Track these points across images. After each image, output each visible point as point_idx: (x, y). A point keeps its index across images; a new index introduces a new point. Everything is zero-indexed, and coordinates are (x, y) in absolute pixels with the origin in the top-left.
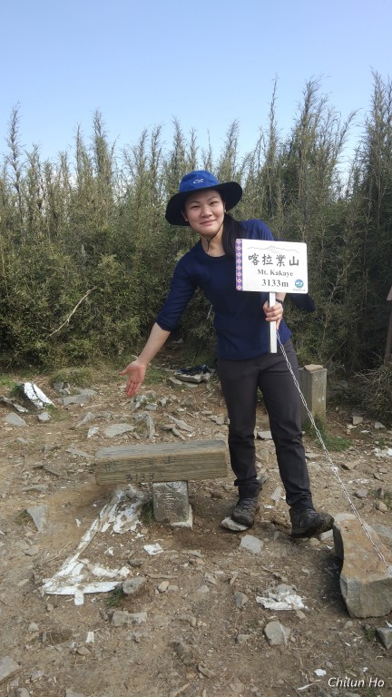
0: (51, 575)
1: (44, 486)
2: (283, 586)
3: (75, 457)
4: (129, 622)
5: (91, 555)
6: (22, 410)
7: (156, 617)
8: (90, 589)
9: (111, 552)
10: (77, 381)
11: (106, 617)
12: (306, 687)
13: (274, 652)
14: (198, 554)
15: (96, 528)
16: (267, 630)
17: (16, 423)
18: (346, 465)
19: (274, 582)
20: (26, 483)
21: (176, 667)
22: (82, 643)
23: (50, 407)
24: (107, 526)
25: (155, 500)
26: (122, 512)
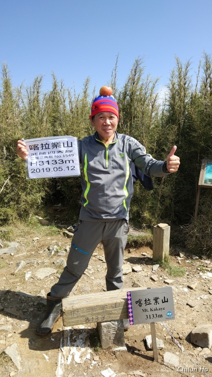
1: (10, 326)
10: (6, 237)
24: (70, 358)
25: (103, 334)
26: (75, 343)
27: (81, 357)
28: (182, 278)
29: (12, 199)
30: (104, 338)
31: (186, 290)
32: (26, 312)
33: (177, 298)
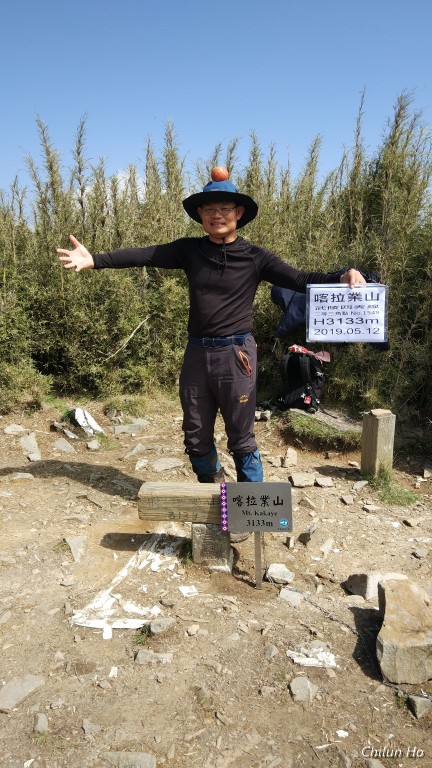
0: (82, 606)
1: (86, 517)
2: (316, 642)
3: (119, 488)
4: (154, 661)
5: (125, 591)
6: (72, 436)
7: (182, 660)
8: (119, 624)
9: (145, 589)
10: (131, 409)
11: (132, 654)
12: (324, 746)
13: (297, 708)
14: (234, 601)
15: (133, 564)
16: (292, 685)
17: (65, 450)
18: (409, 521)
19: (309, 637)
20: (68, 511)
21: (195, 711)
22: (104, 677)
23: (101, 435)
24: (145, 563)
25: (194, 541)
26: (162, 551)
27: (161, 566)
28: (402, 508)
29: (152, 354)
30: (195, 546)
31: (396, 525)
33: (370, 532)
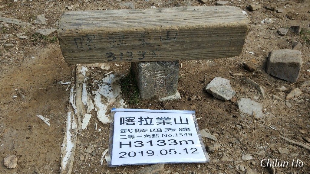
25: (143, 81)
26: (97, 92)
30: (144, 85)
32: (12, 47)
